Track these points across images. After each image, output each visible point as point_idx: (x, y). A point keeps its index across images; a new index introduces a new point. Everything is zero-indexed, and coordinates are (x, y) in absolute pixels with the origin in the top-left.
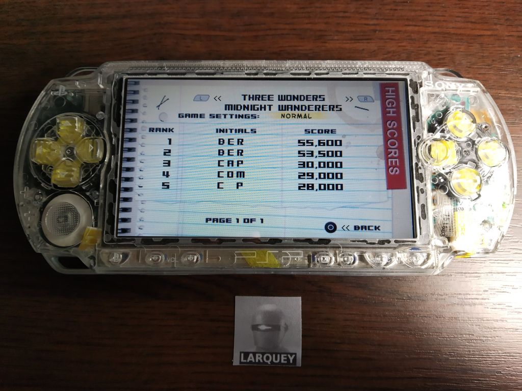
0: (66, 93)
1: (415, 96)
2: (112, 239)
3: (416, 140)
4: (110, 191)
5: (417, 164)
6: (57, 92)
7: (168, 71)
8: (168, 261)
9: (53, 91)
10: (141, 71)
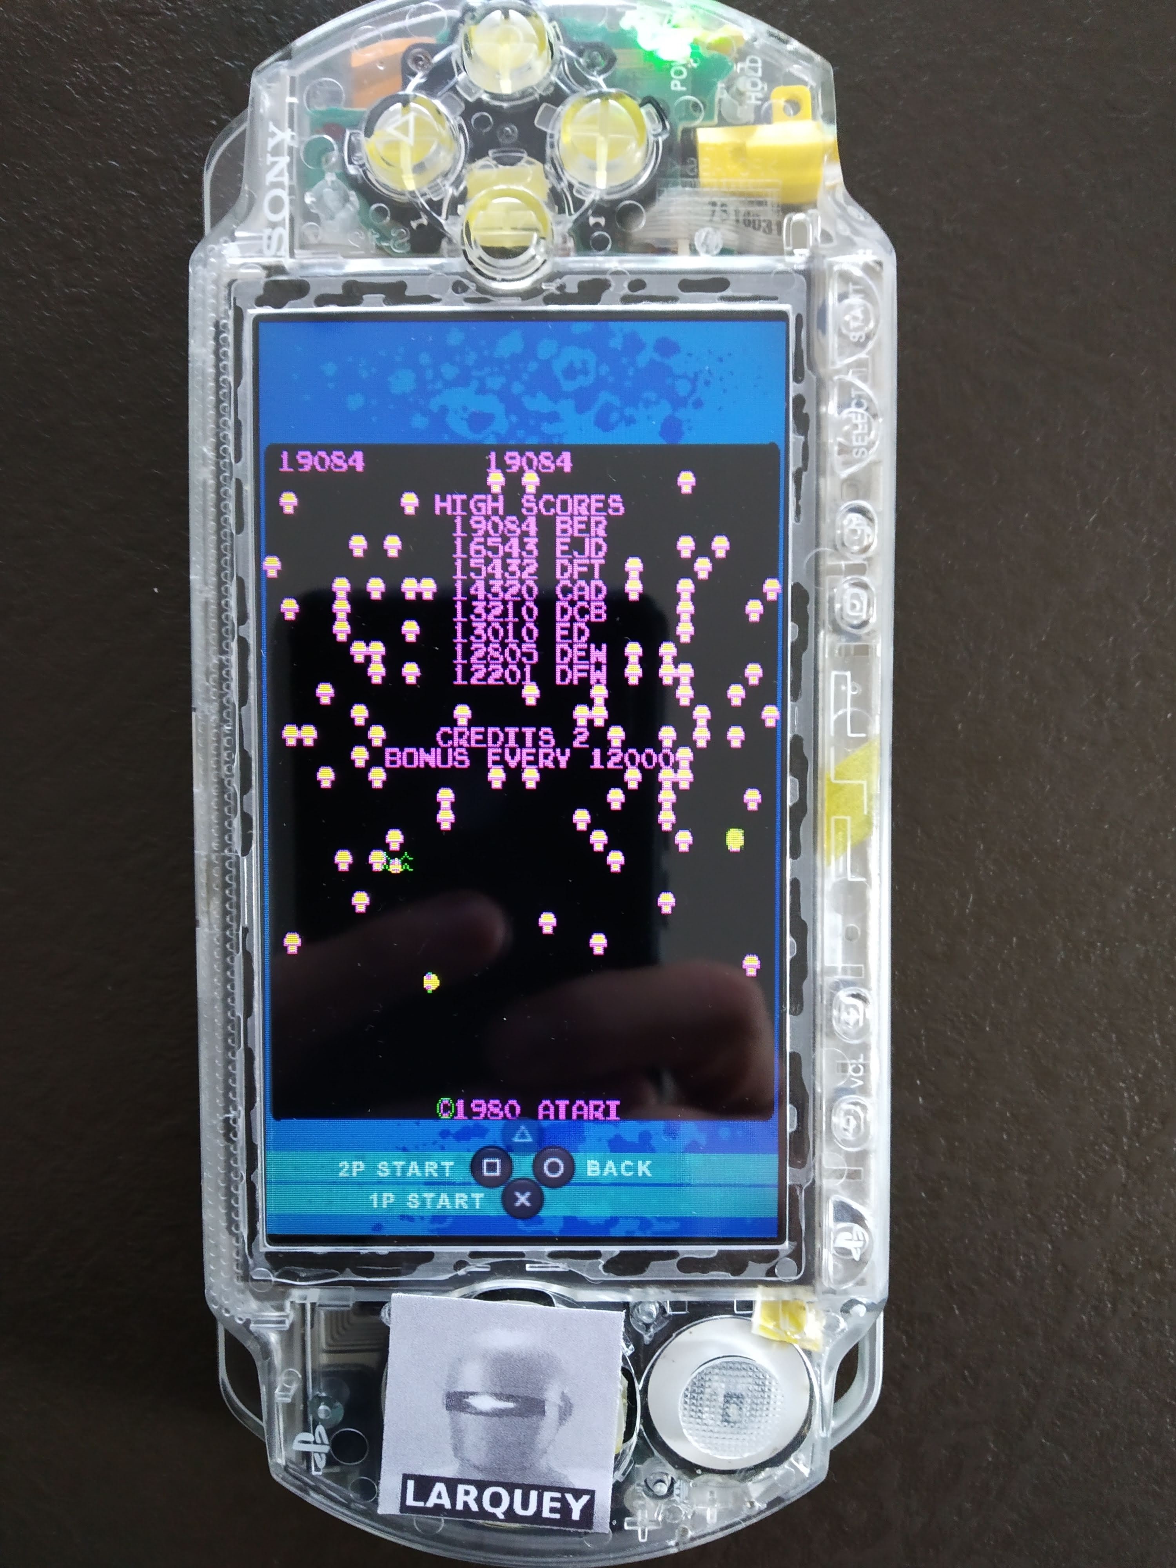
0: (320, 1429)
1: (314, 292)
2: (789, 1256)
3: (465, 295)
4: (640, 1270)
6: (317, 1456)
7: (241, 1109)
8: (860, 1083)
9: (309, 1468)
10: (242, 1192)
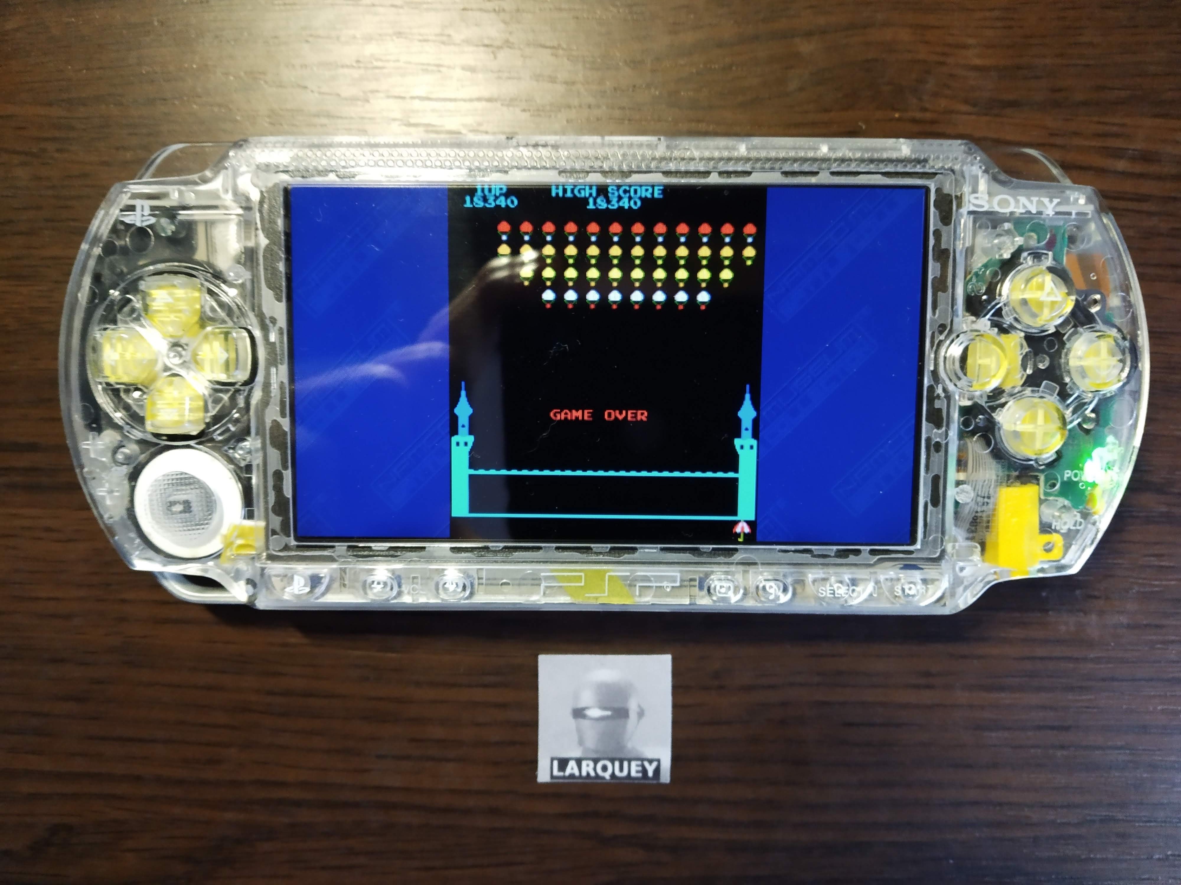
1: (943, 229)
2: (286, 544)
3: (936, 333)
4: (274, 445)
5: (931, 389)
